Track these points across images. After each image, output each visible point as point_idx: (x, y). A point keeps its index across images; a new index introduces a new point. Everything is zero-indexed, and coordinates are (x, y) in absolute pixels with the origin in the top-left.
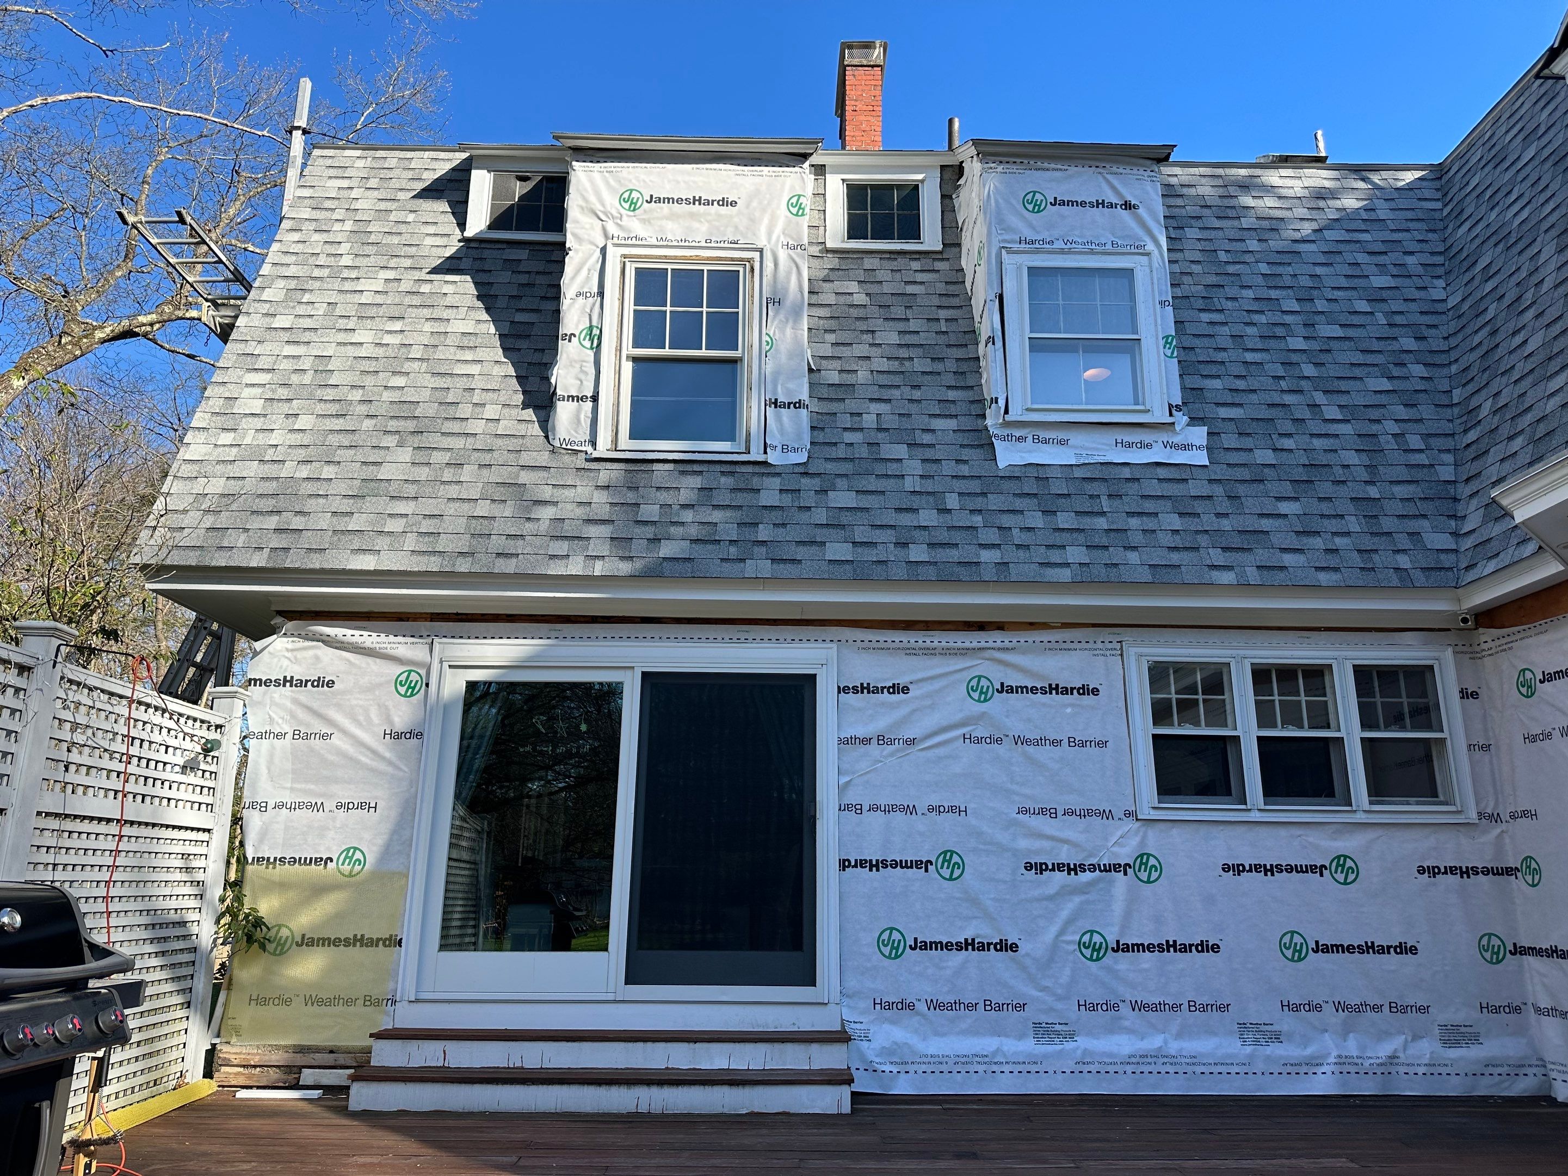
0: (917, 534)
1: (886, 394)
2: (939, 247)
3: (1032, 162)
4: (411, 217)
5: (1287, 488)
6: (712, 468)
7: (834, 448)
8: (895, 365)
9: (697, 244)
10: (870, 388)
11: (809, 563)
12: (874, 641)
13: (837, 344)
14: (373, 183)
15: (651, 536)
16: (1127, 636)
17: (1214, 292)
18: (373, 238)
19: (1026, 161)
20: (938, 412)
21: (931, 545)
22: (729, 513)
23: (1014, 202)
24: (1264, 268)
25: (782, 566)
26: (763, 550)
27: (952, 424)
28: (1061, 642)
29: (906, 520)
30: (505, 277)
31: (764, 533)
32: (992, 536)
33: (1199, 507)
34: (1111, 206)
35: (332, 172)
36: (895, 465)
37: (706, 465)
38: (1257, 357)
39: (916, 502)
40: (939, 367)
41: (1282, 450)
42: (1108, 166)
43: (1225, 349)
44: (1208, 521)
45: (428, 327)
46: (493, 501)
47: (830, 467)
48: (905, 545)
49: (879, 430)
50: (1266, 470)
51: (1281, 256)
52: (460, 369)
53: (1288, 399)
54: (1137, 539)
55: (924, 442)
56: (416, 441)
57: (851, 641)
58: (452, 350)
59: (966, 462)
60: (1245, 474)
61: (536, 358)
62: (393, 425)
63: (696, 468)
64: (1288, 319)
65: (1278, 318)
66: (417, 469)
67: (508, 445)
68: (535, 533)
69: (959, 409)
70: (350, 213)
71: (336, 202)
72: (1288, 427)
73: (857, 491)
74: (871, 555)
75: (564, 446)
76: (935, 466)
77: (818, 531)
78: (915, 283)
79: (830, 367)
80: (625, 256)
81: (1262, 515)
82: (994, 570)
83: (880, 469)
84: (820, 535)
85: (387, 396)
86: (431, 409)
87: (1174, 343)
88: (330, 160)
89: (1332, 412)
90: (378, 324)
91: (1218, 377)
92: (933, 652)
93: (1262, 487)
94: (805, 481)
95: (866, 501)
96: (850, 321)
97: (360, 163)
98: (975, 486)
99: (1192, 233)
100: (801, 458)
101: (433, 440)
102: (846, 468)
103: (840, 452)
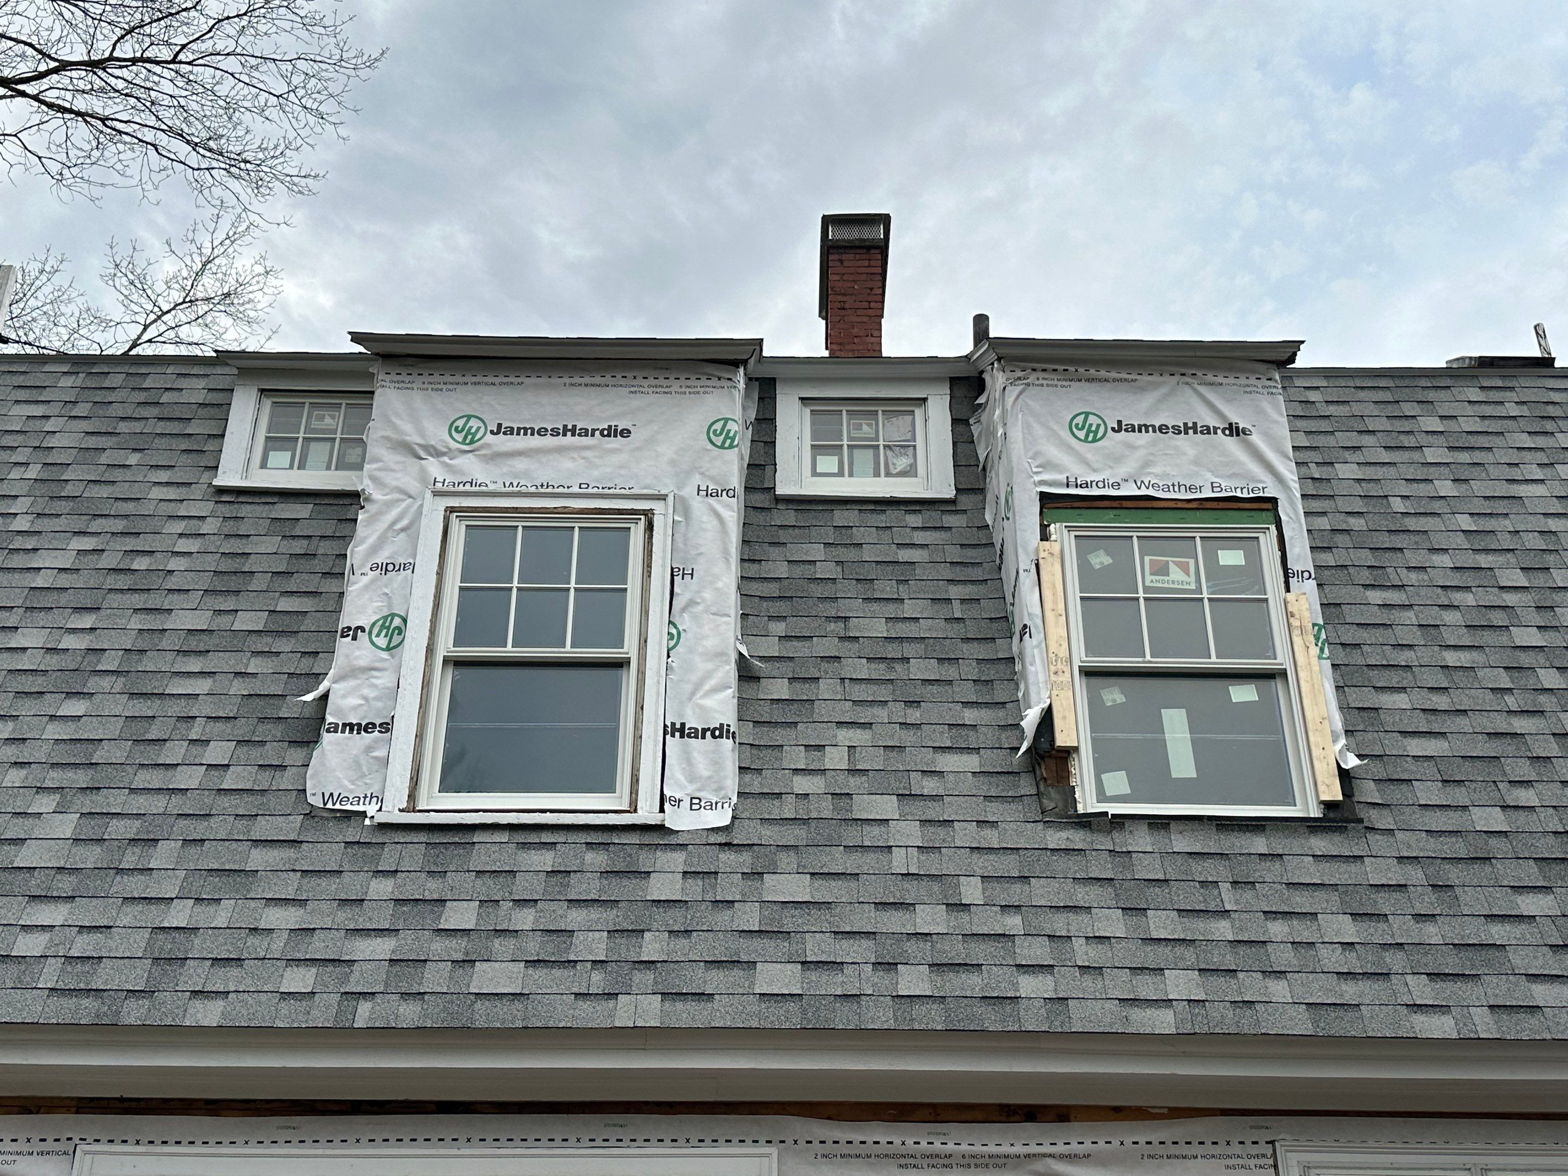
0: (912, 947)
1: (864, 715)
2: (950, 493)
3: (1081, 370)
4: (133, 459)
5: (1531, 874)
6: (573, 837)
7: (777, 802)
8: (878, 671)
9: (566, 490)
10: (839, 705)
11: (725, 999)
12: (843, 1142)
13: (787, 638)
14: (81, 410)
15: (459, 956)
16: (1282, 1130)
17: (1385, 559)
18: (69, 490)
19: (1072, 369)
20: (948, 744)
21: (936, 966)
22: (594, 914)
23: (1056, 427)
24: (1465, 522)
25: (679, 1005)
26: (648, 977)
27: (972, 762)
28: (1169, 1143)
29: (894, 922)
30: (270, 544)
31: (652, 947)
32: (1038, 951)
33: (1384, 903)
34: (1207, 430)
35: (22, 395)
36: (876, 830)
37: (562, 833)
38: (1464, 658)
39: (911, 891)
40: (948, 672)
41: (1516, 807)
42: (1199, 374)
43: (1410, 646)
44: (1402, 928)
45: (136, 623)
46: (198, 900)
47: (769, 835)
48: (892, 966)
49: (852, 772)
50: (1493, 842)
51: (1492, 503)
53: (1521, 725)
54: (1283, 957)
55: (926, 792)
56: (89, 803)
57: (802, 1143)
58: (170, 656)
59: (994, 824)
60: (1460, 848)
61: (305, 665)
62: (54, 778)
63: (546, 837)
64: (1510, 599)
65: (1493, 597)
66: (80, 850)
67: (236, 807)
68: (262, 954)
69: (982, 737)
70: (40, 453)
71: (20, 439)
72: (1525, 770)
73: (812, 874)
74: (835, 984)
75: (329, 806)
76: (942, 832)
77: (743, 942)
78: (913, 545)
79: (775, 673)
80: (451, 510)
81: (1491, 917)
82: (1043, 1011)
83: (852, 836)
84: (747, 949)
85: (54, 731)
86: (117, 753)
87: (1323, 636)
88: (22, 378)
90: (56, 618)
91: (1404, 689)
92: (946, 1161)
93: (1488, 869)
94: (729, 858)
96: (810, 602)
97: (67, 382)
98: (1007, 864)
99: (1346, 471)
100: (722, 818)
101: (116, 801)
102: (795, 835)
103: (785, 809)
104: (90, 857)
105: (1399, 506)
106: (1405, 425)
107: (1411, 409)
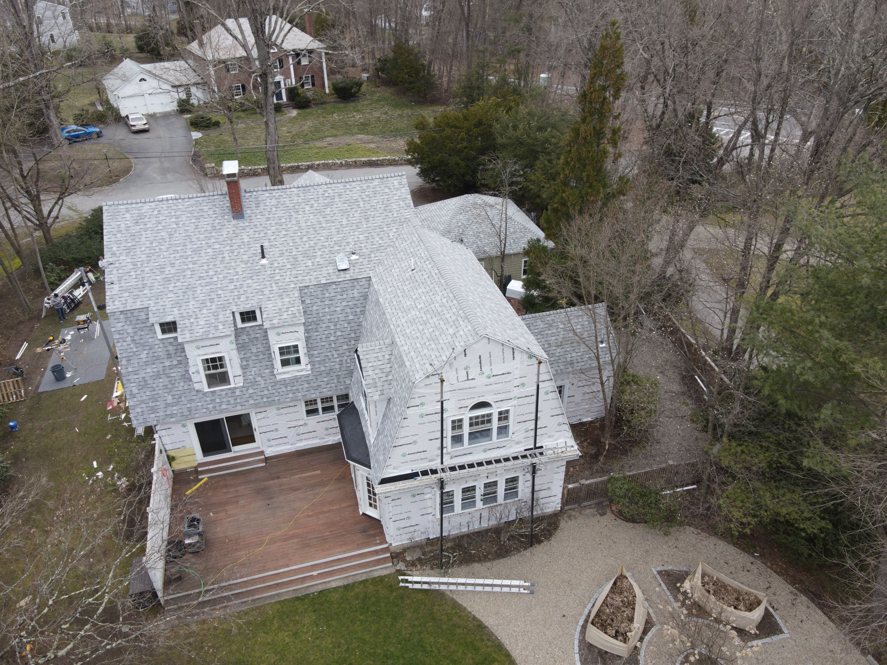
0: (264, 396)
1: (255, 365)
4: (143, 333)
5: (326, 375)
6: (226, 389)
8: (256, 358)
10: (252, 364)
11: (247, 405)
13: (244, 355)
14: (128, 323)
15: (219, 405)
17: (318, 326)
18: (137, 341)
20: (266, 369)
21: (267, 398)
22: (231, 398)
24: (328, 317)
25: (243, 407)
26: (239, 404)
27: (268, 370)
29: (262, 393)
30: (171, 348)
31: (238, 401)
32: (277, 394)
33: (311, 382)
36: (259, 382)
38: (324, 343)
39: (263, 389)
40: (265, 357)
41: (326, 367)
44: (312, 385)
45: (161, 365)
47: (248, 385)
48: (263, 399)
49: (255, 374)
50: (323, 372)
51: (332, 312)
52: (172, 375)
53: (329, 354)
54: (300, 390)
55: (264, 376)
56: (171, 394)
58: (168, 370)
59: (271, 379)
60: (319, 373)
62: (165, 391)
63: (224, 390)
67: (188, 391)
70: (128, 334)
73: (253, 389)
74: (257, 402)
76: (266, 381)
78: (258, 333)
81: (321, 382)
82: (278, 401)
83: (257, 383)
84: (248, 399)
89: (336, 356)
91: (317, 350)
93: (321, 375)
94: (243, 389)
95: (255, 391)
96: (246, 347)
99: (315, 308)
100: (242, 384)
101: (174, 393)
102: (250, 384)
103: (249, 381)
104: (175, 401)
105: (321, 315)
106: (323, 296)
107: (325, 292)
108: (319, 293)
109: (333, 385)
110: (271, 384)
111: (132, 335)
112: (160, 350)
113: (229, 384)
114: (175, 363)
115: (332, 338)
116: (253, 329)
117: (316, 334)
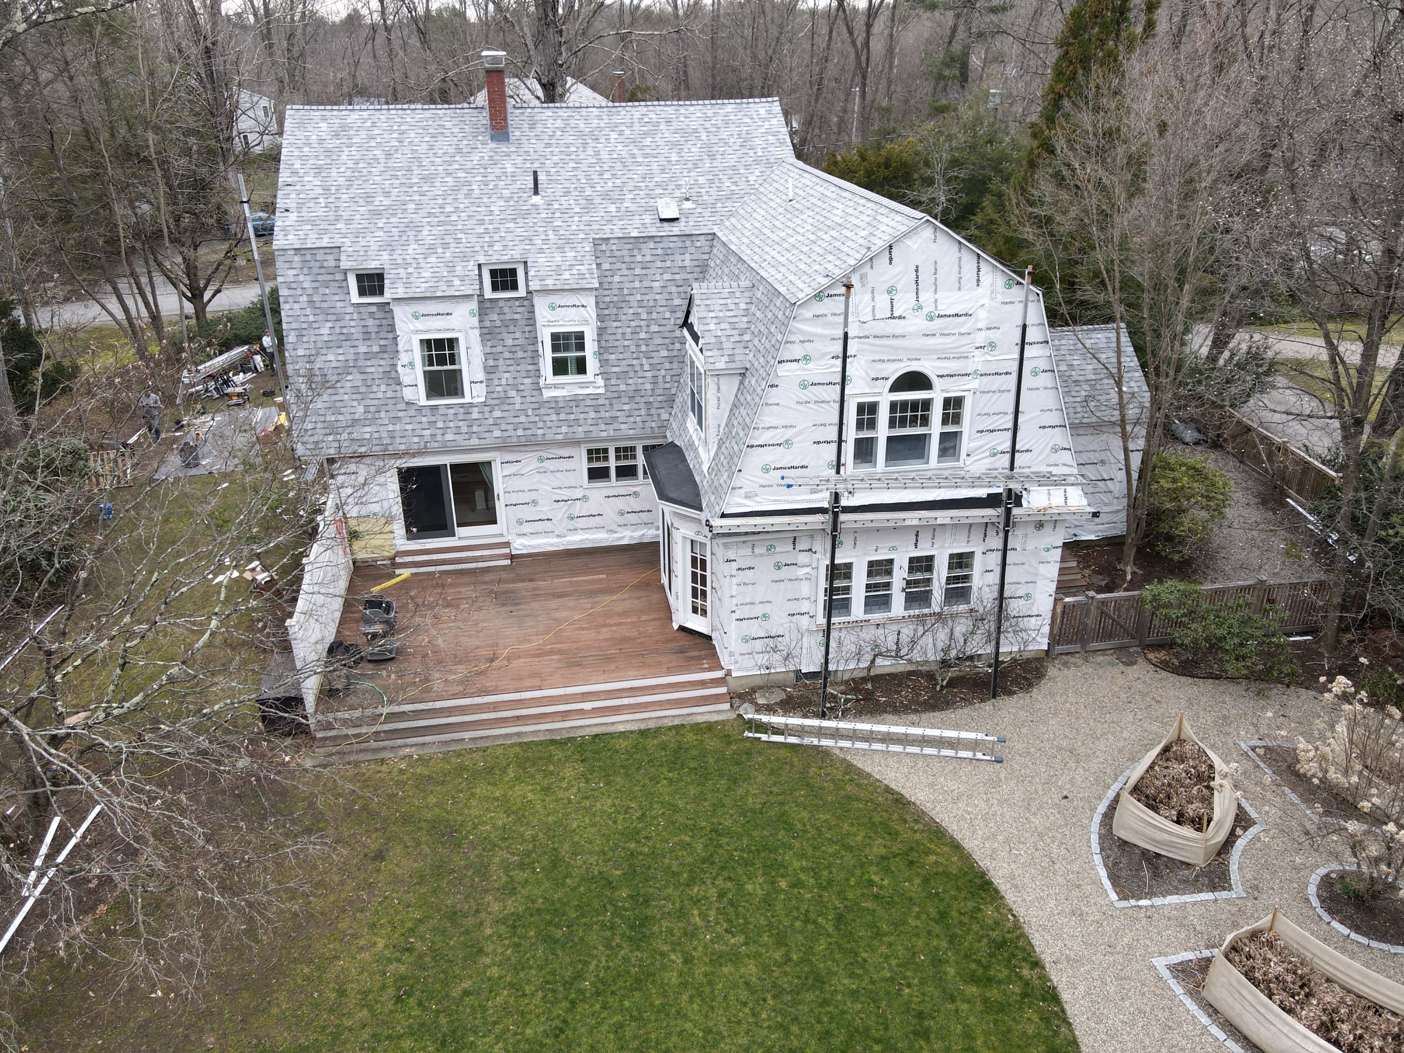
0: (520, 425)
1: (509, 369)
2: (525, 295)
4: (327, 291)
5: (627, 400)
7: (493, 393)
8: (511, 355)
10: (503, 366)
11: (489, 439)
13: (491, 346)
14: (306, 271)
15: (442, 433)
17: (620, 310)
18: (317, 305)
20: (526, 376)
21: (524, 429)
22: (464, 422)
24: (639, 297)
25: (481, 440)
26: (475, 435)
27: (530, 380)
29: (516, 420)
30: (371, 322)
31: (475, 429)
32: (541, 424)
33: (601, 408)
36: (512, 399)
37: (454, 405)
38: (628, 343)
39: (519, 413)
40: (526, 355)
41: (628, 384)
43: (618, 340)
44: (603, 414)
45: (352, 350)
46: (393, 424)
47: (493, 402)
48: (516, 430)
49: (507, 384)
50: (622, 393)
51: (646, 288)
52: (369, 370)
53: (635, 362)
54: (582, 422)
55: (521, 389)
56: (363, 403)
58: (363, 360)
59: (534, 396)
60: (616, 395)
61: (392, 362)
62: (354, 396)
63: (452, 406)
65: (639, 323)
67: (392, 403)
71: (297, 285)
72: (632, 374)
73: (501, 410)
74: (506, 434)
75: (411, 402)
76: (525, 399)
78: (517, 313)
79: (490, 357)
80: (416, 335)
81: (618, 411)
82: (541, 437)
83: (508, 401)
84: (492, 428)
85: (348, 384)
86: (364, 389)
89: (647, 367)
90: (334, 350)
91: (614, 354)
92: (527, 452)
93: (620, 399)
94: (485, 408)
95: (505, 414)
96: (495, 334)
99: (617, 279)
100: (483, 399)
101: (369, 402)
102: (497, 402)
103: (495, 395)
105: (626, 292)
106: (633, 259)
107: (636, 252)
108: (626, 253)
109: (638, 419)
110: (532, 406)
111: (310, 292)
112: (352, 323)
113: (463, 395)
114: (376, 349)
115: (643, 335)
116: (509, 304)
117: (615, 324)
